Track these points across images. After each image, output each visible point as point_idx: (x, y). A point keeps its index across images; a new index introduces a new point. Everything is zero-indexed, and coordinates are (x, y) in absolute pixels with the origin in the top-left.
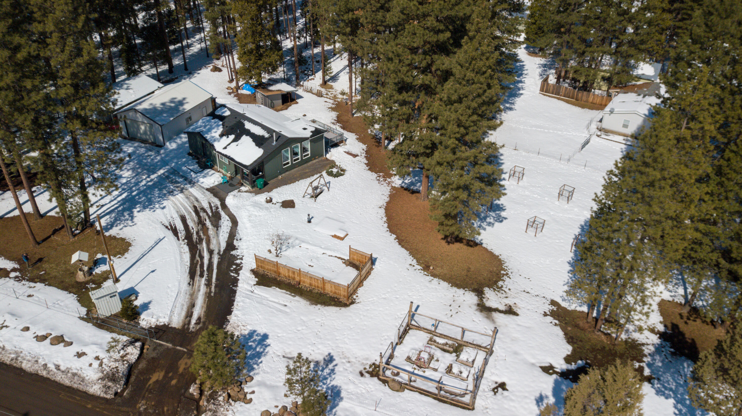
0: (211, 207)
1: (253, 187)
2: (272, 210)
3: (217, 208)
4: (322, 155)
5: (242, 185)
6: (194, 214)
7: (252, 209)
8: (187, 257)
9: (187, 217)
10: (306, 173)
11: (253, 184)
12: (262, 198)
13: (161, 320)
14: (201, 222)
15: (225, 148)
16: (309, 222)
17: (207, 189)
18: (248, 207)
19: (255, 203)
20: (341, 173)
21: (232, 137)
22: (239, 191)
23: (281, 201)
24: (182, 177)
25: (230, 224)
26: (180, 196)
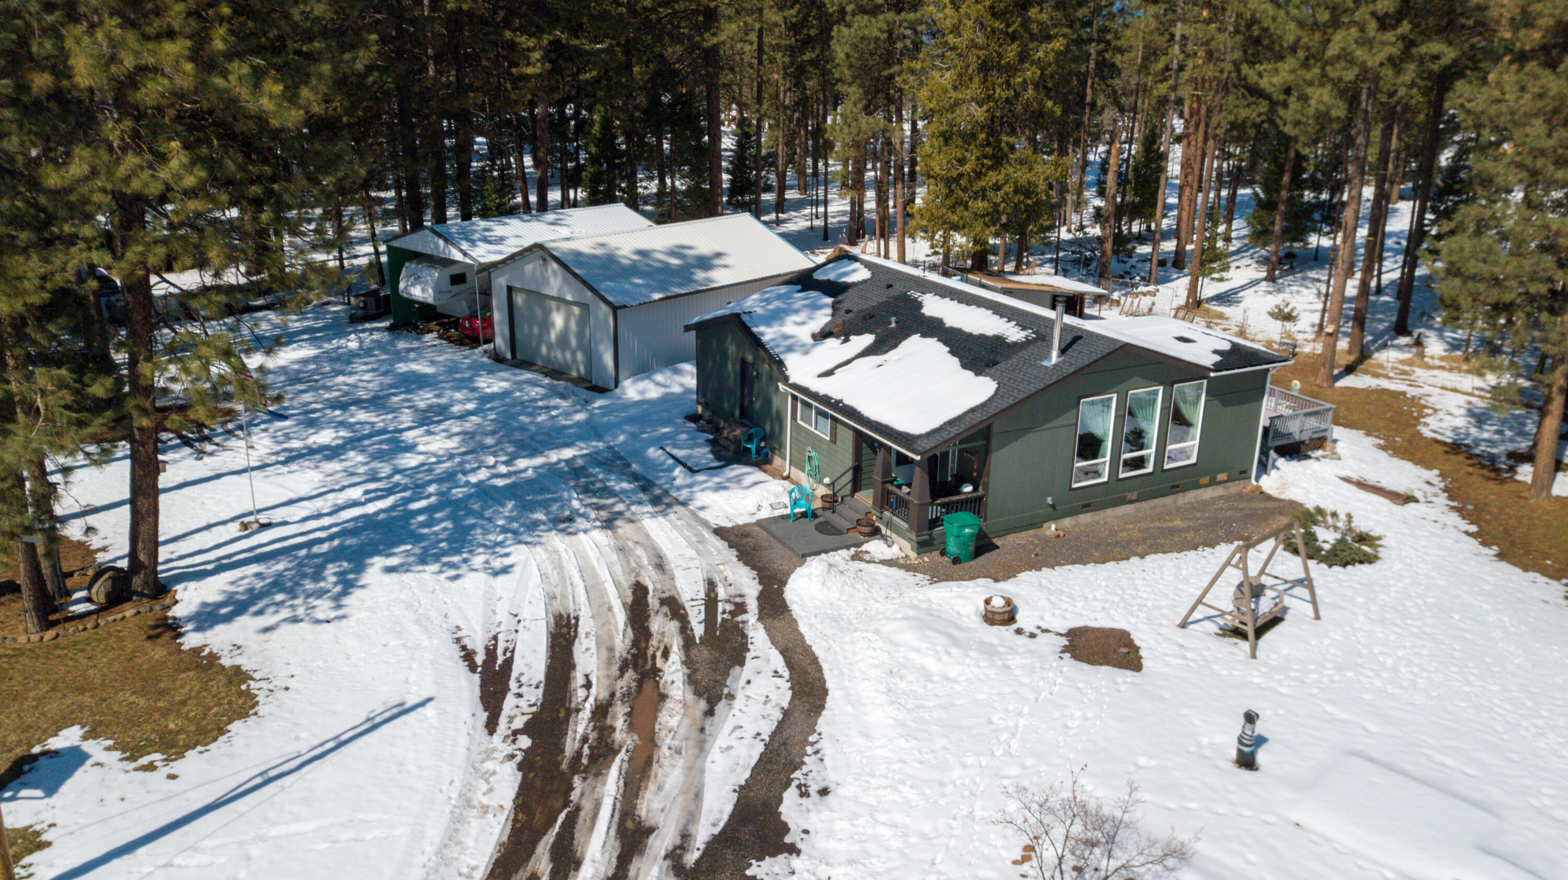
0: (711, 602)
1: (923, 546)
2: (1015, 661)
3: (741, 608)
4: (1244, 474)
5: (875, 532)
6: (620, 617)
7: (909, 637)
9: (585, 626)
10: (1172, 531)
11: (926, 535)
12: (967, 597)
14: (639, 661)
15: (829, 373)
16: (1247, 762)
17: (720, 532)
18: (888, 628)
19: (929, 612)
21: (867, 339)
22: (856, 557)
23: (1063, 627)
24: (635, 477)
25: (782, 694)
26: (600, 536)
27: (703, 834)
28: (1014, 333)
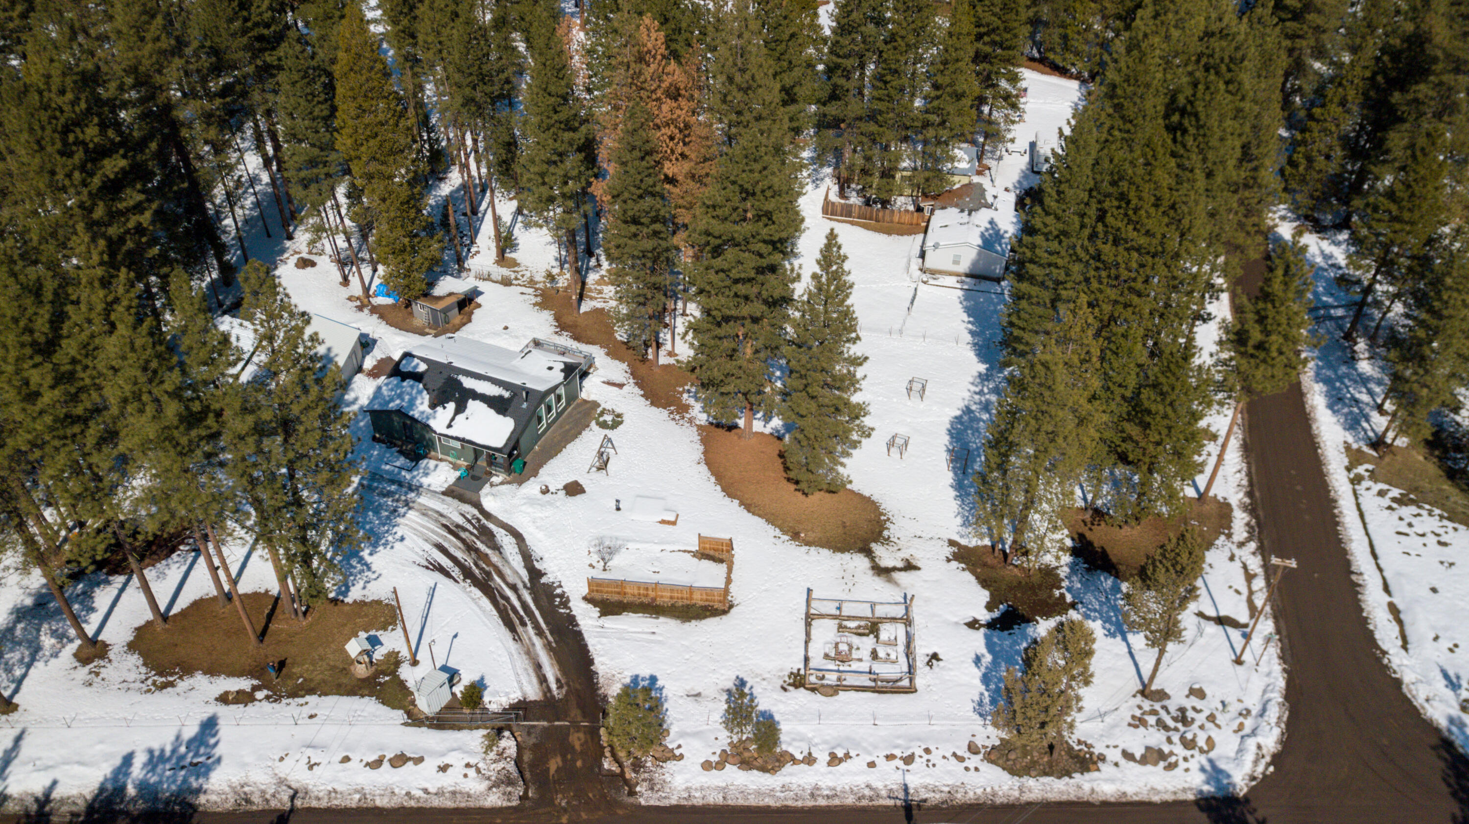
0: (469, 521)
1: (509, 474)
2: (557, 504)
3: (479, 520)
4: (577, 397)
5: (490, 474)
6: (451, 537)
7: (530, 510)
8: (486, 602)
9: (444, 544)
10: (568, 431)
11: (509, 470)
12: (532, 487)
13: (512, 696)
14: (470, 548)
15: (449, 426)
16: (618, 509)
17: (444, 493)
18: (522, 508)
19: (526, 497)
20: (617, 421)
21: (451, 406)
22: (492, 485)
23: (562, 486)
24: (392, 482)
25: (513, 540)
26: (412, 514)
27: (526, 580)
28: (507, 394)
